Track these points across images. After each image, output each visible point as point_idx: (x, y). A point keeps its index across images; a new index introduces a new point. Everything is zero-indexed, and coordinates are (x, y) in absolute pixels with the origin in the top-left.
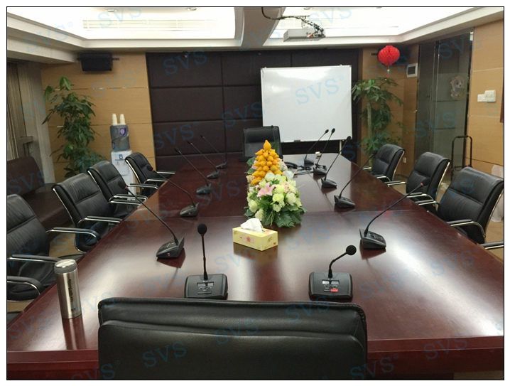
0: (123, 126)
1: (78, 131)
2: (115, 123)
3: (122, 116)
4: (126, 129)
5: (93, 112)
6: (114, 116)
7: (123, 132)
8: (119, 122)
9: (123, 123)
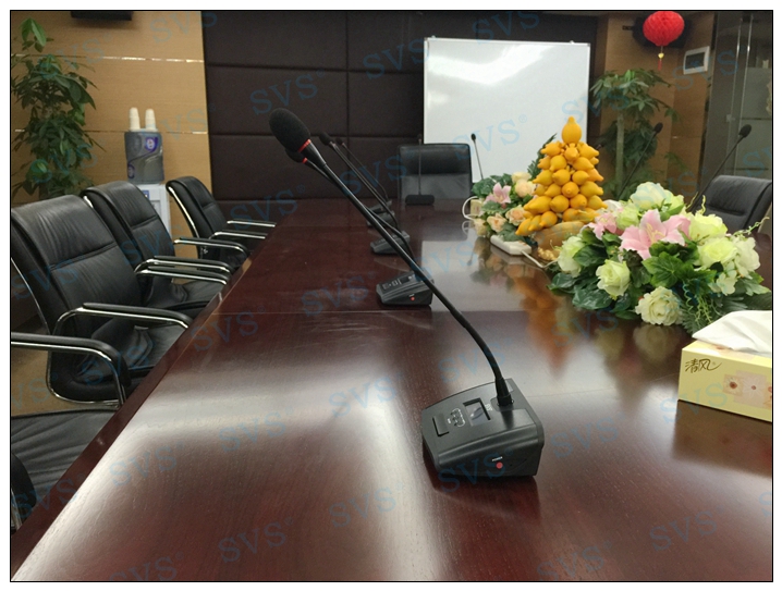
0: (152, 133)
1: (59, 136)
2: (135, 127)
3: (150, 114)
4: (157, 139)
5: (91, 101)
6: (134, 113)
7: (151, 144)
8: (143, 124)
9: (151, 127)
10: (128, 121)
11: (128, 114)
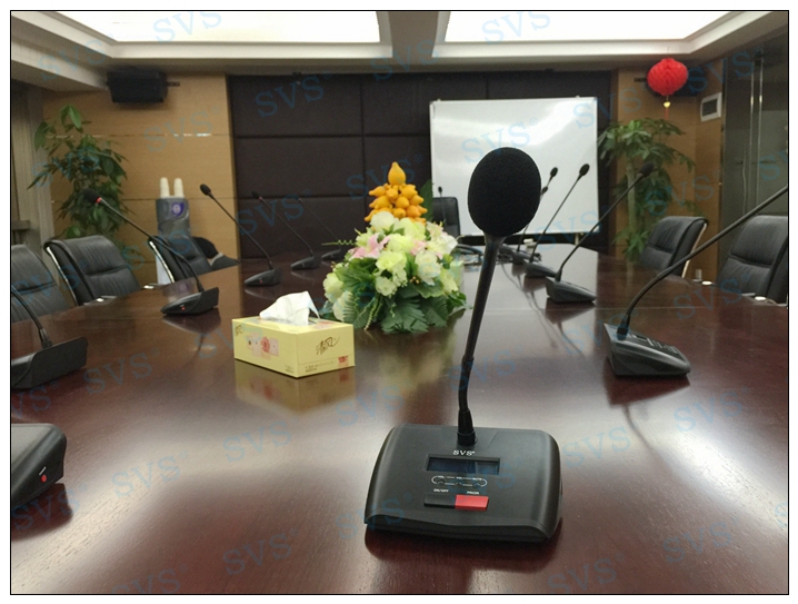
0: (179, 199)
2: (165, 194)
4: (183, 204)
5: (124, 174)
6: (164, 182)
7: (177, 209)
8: (172, 191)
9: (179, 194)
10: (158, 190)
11: (158, 183)
